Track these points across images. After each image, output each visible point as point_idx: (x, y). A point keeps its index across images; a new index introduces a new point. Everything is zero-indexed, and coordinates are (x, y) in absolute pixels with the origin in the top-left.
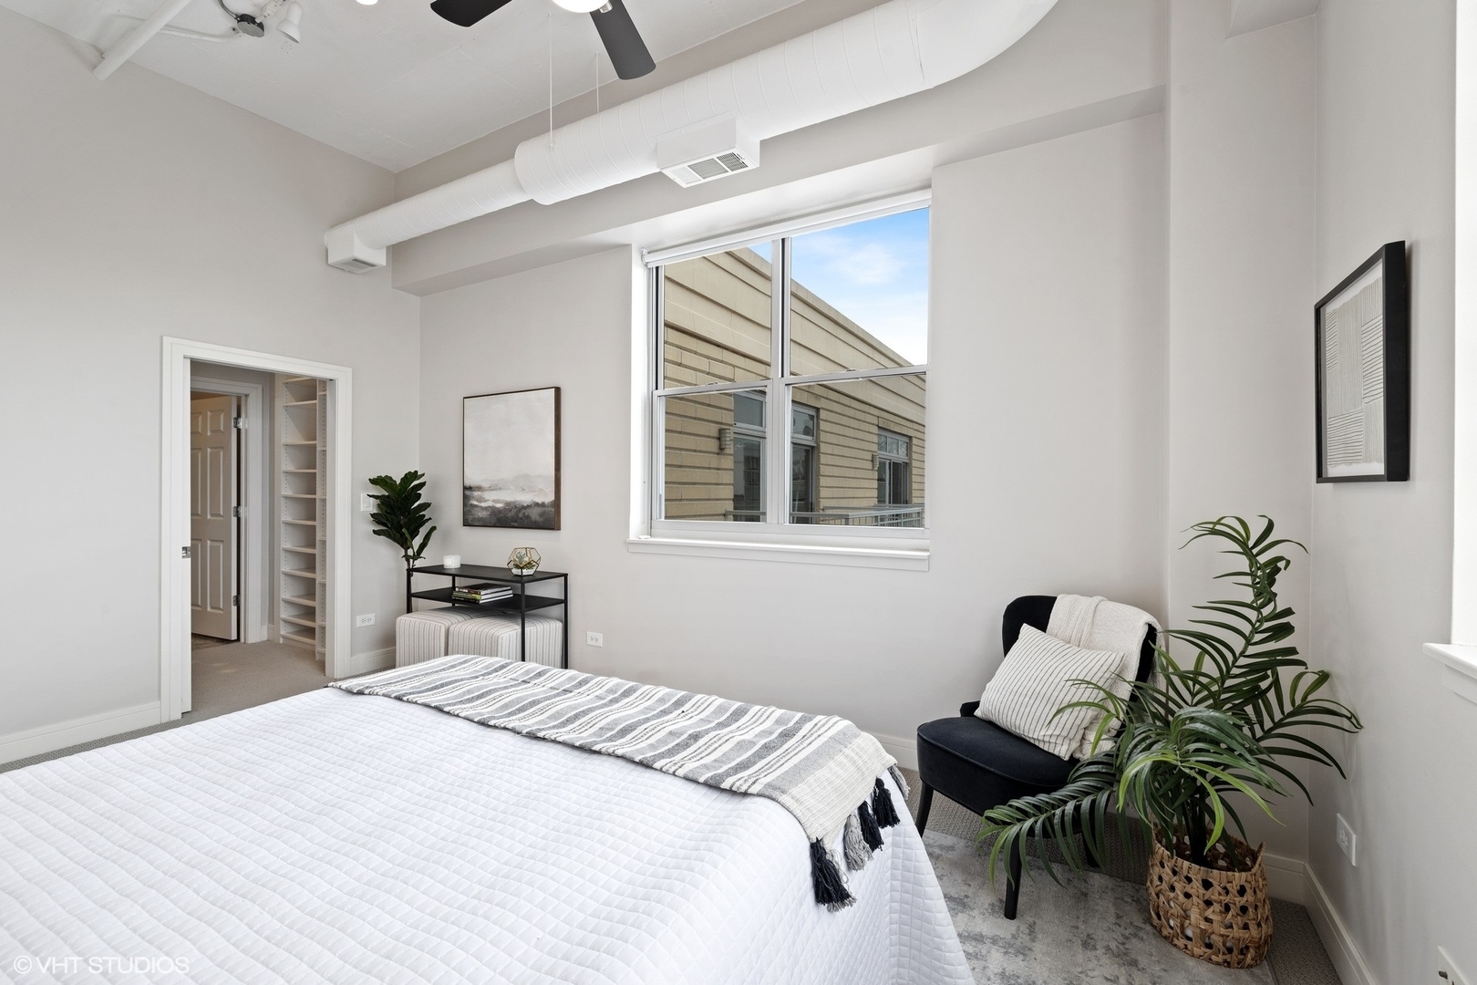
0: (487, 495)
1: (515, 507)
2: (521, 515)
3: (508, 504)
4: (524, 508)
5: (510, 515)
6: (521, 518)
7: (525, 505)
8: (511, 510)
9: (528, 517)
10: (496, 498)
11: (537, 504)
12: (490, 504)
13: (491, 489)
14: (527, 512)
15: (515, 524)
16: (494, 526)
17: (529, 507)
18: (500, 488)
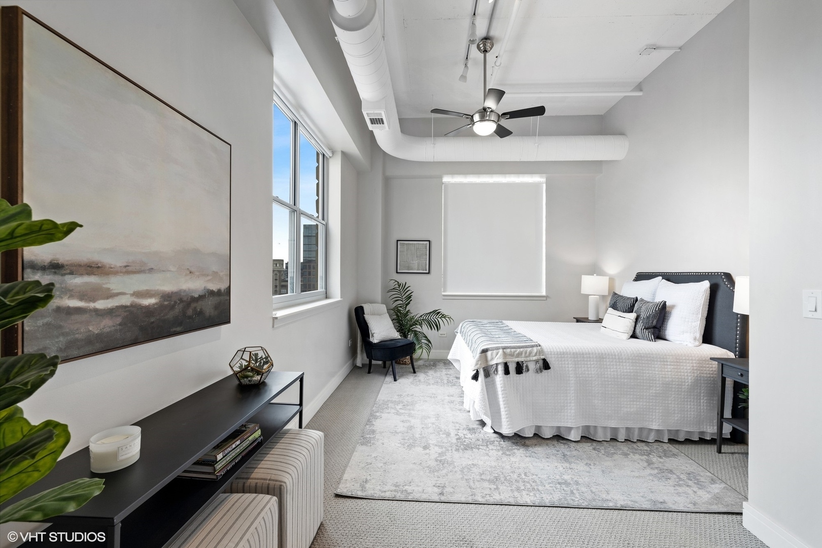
0: (114, 283)
1: (181, 300)
2: (190, 312)
3: (166, 296)
4: (194, 300)
5: (171, 315)
6: (190, 317)
7: (196, 296)
8: (172, 307)
9: (201, 313)
10: (143, 288)
11: (211, 293)
12: (126, 301)
13: (128, 270)
14: (199, 306)
15: (179, 329)
16: (135, 342)
17: (201, 297)
18: (151, 270)
